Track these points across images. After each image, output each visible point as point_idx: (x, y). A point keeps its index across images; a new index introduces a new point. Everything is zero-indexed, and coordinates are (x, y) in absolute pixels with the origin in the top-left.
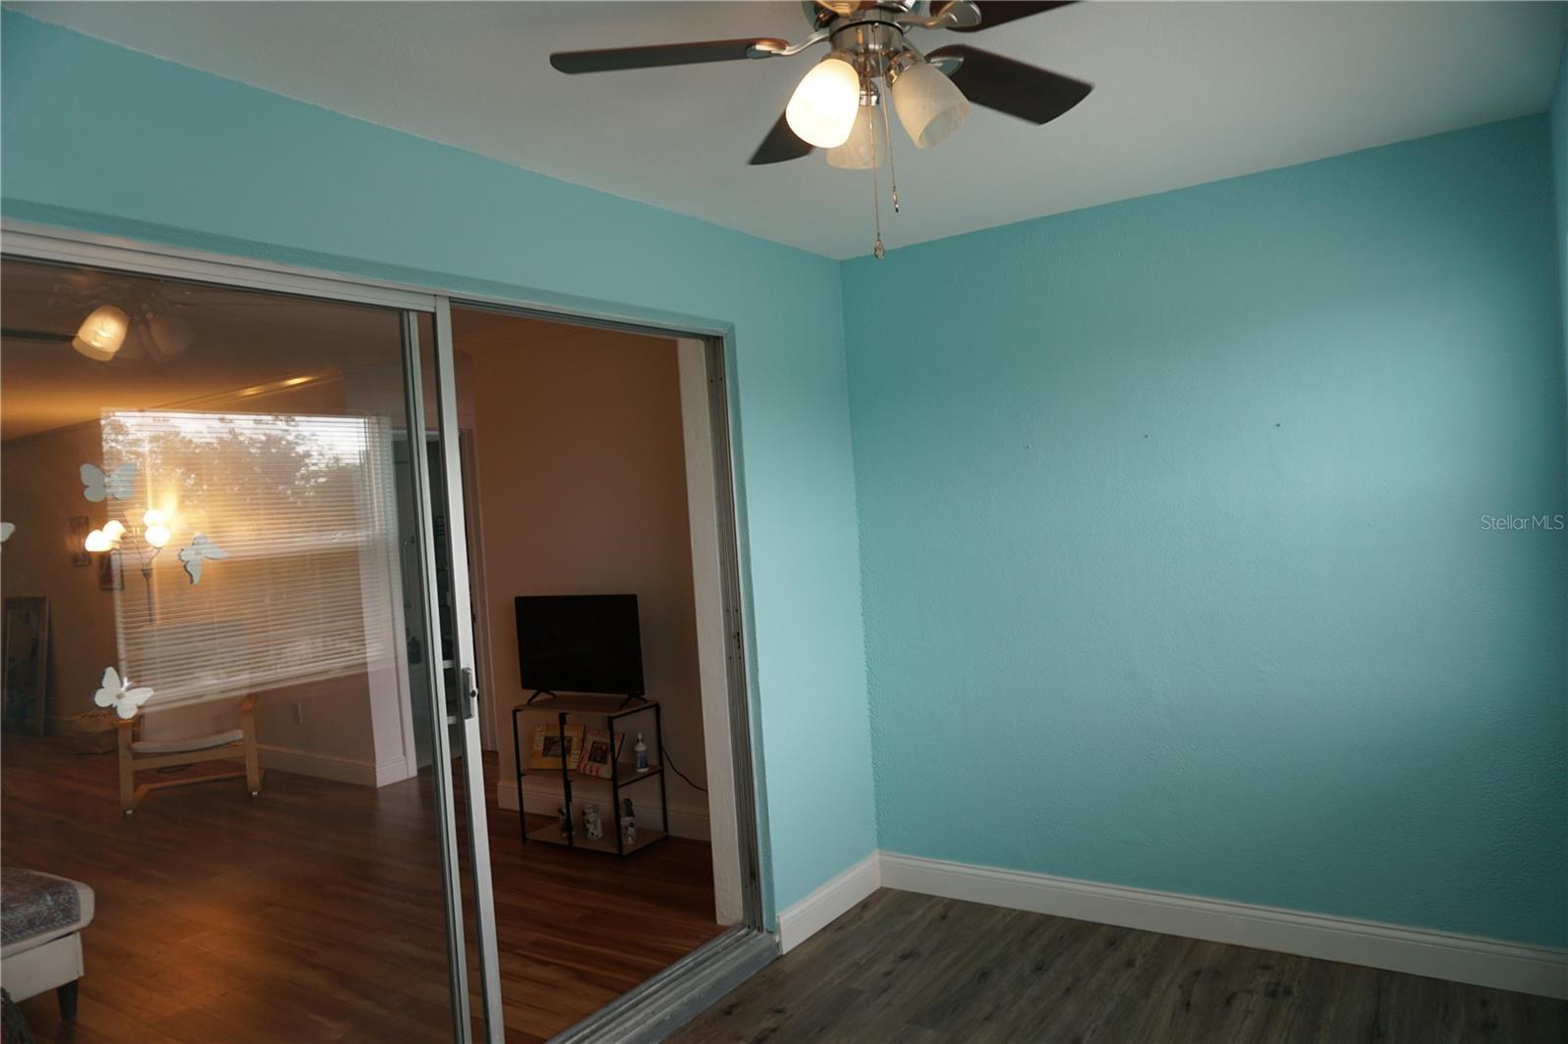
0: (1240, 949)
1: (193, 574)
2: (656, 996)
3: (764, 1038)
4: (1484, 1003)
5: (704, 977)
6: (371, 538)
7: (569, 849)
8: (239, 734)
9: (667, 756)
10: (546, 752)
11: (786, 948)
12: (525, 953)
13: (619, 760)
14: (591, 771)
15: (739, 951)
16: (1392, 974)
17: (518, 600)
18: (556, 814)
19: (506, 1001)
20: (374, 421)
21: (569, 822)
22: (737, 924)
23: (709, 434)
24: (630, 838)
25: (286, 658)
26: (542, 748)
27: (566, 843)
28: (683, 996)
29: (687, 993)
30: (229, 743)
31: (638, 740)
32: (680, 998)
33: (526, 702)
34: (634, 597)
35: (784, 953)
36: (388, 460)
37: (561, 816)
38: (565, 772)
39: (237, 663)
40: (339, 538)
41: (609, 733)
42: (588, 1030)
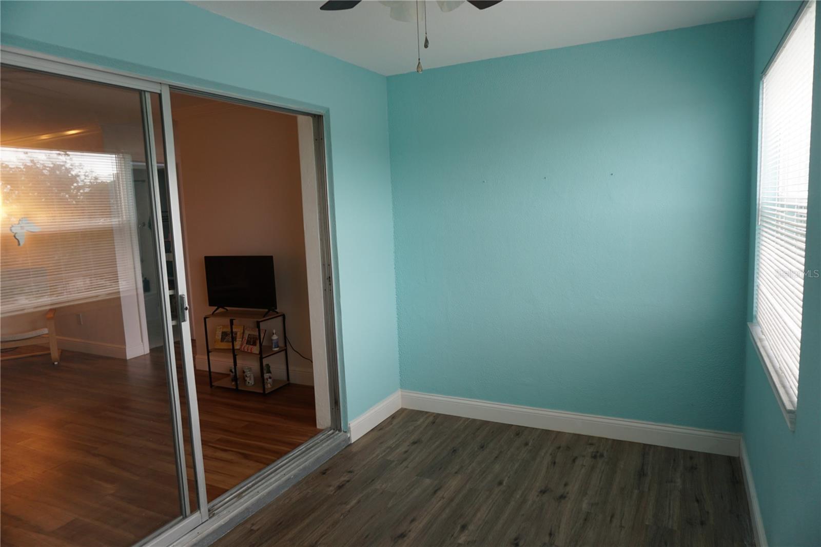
0: (579, 435)
1: (20, 240)
2: (285, 466)
3: (343, 485)
4: (691, 458)
5: (310, 456)
6: (121, 223)
7: (237, 390)
8: (46, 331)
9: (289, 343)
10: (222, 340)
11: (353, 440)
12: (214, 445)
13: (263, 344)
14: (248, 350)
15: (329, 442)
16: (650, 446)
17: (206, 258)
18: (229, 373)
19: (206, 471)
20: (121, 156)
21: (236, 377)
22: (328, 428)
23: (315, 169)
24: (269, 385)
25: (69, 289)
26: (220, 337)
27: (235, 388)
28: (300, 466)
29: (302, 464)
30: (39, 336)
31: (273, 334)
32: (298, 467)
33: (211, 313)
34: (272, 257)
35: (353, 442)
36: (130, 179)
37: (231, 374)
38: (233, 349)
39: (40, 292)
40: (101, 222)
41: (257, 329)
42: (250, 484)
